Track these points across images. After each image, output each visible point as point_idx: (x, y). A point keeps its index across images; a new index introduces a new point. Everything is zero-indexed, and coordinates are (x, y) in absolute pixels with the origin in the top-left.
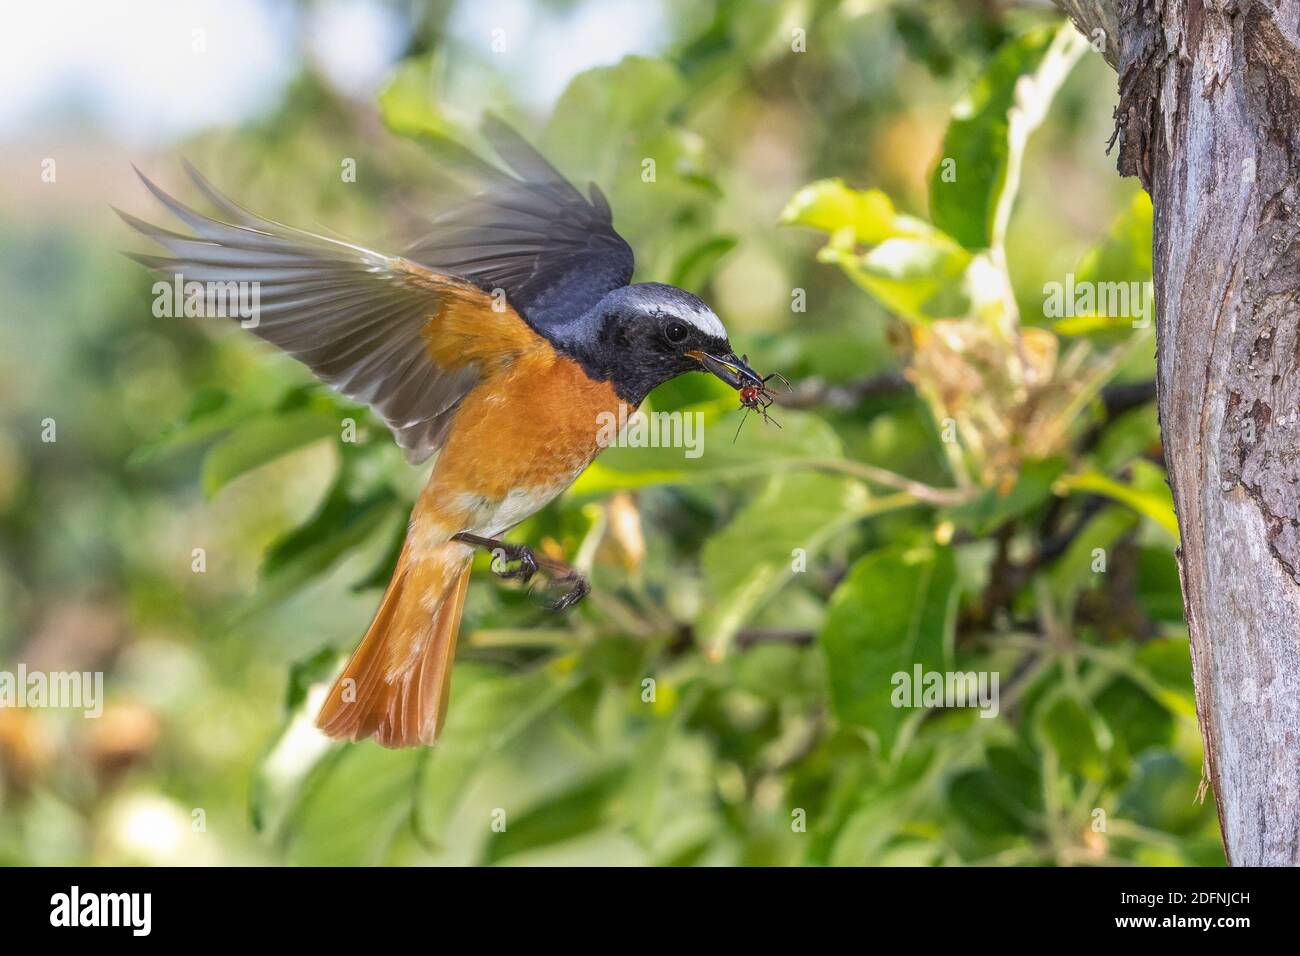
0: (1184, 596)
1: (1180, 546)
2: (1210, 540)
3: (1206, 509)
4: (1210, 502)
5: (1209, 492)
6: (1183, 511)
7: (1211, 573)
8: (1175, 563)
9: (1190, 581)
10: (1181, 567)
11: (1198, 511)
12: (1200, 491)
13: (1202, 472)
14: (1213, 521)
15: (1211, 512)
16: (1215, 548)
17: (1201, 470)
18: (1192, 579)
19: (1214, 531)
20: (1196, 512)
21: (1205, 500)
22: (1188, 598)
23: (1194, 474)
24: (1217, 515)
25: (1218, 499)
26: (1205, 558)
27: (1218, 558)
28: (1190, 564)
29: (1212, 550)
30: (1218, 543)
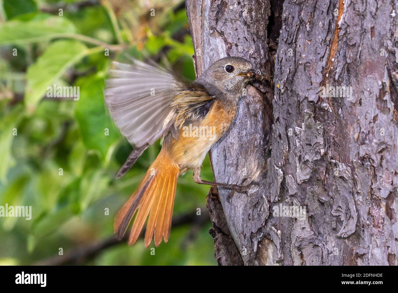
0: (196, 73)
1: (194, 54)
2: (205, 52)
3: (204, 40)
4: (205, 38)
5: (205, 34)
6: (195, 41)
7: (206, 64)
8: (192, 60)
9: (198, 67)
10: (194, 62)
11: (201, 41)
12: (201, 34)
13: (202, 26)
14: (206, 45)
15: (205, 41)
16: (207, 55)
17: (201, 26)
18: (199, 66)
19: (206, 48)
20: (200, 41)
21: (203, 37)
22: (197, 73)
23: (199, 27)
24: (208, 43)
25: (208, 37)
26: (203, 58)
27: (208, 58)
28: (198, 61)
29: (206, 56)
30: (208, 53)
